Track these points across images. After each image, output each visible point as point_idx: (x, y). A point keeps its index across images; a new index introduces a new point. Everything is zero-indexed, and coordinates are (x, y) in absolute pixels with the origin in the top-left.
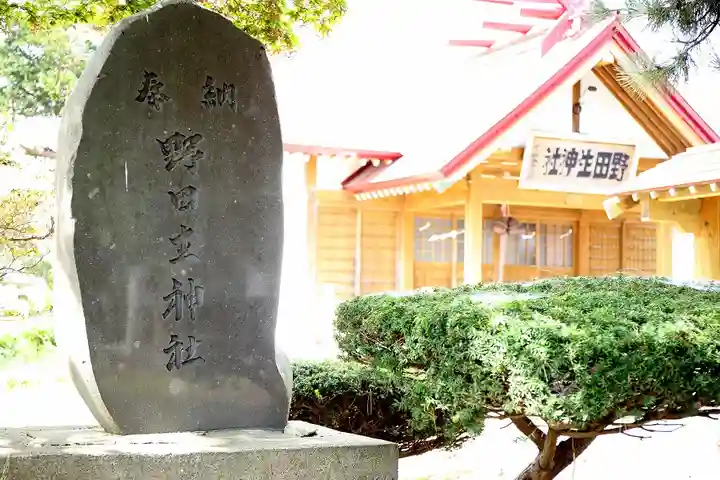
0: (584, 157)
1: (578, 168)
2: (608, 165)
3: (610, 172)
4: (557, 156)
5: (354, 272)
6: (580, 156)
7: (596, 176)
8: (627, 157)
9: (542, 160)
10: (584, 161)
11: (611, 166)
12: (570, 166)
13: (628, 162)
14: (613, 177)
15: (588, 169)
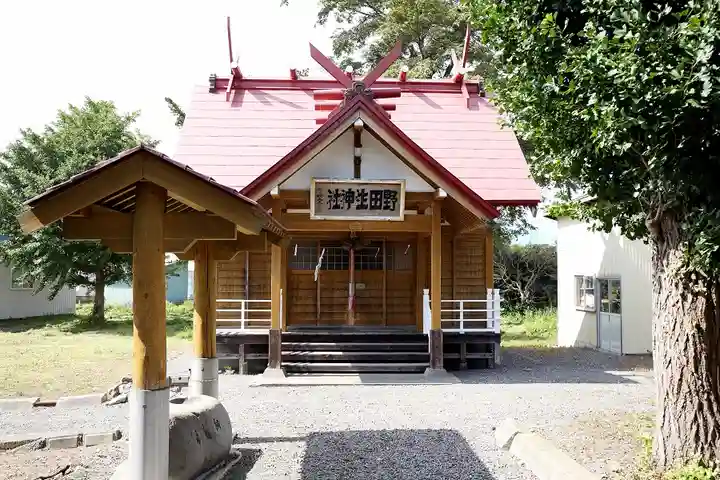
0: (359, 195)
1: (356, 203)
2: (380, 200)
3: (384, 205)
4: (337, 195)
5: (244, 278)
6: (356, 194)
7: (372, 208)
8: (396, 193)
9: (326, 199)
10: (360, 198)
11: (384, 200)
12: (350, 202)
13: (397, 196)
14: (387, 208)
15: (365, 203)
